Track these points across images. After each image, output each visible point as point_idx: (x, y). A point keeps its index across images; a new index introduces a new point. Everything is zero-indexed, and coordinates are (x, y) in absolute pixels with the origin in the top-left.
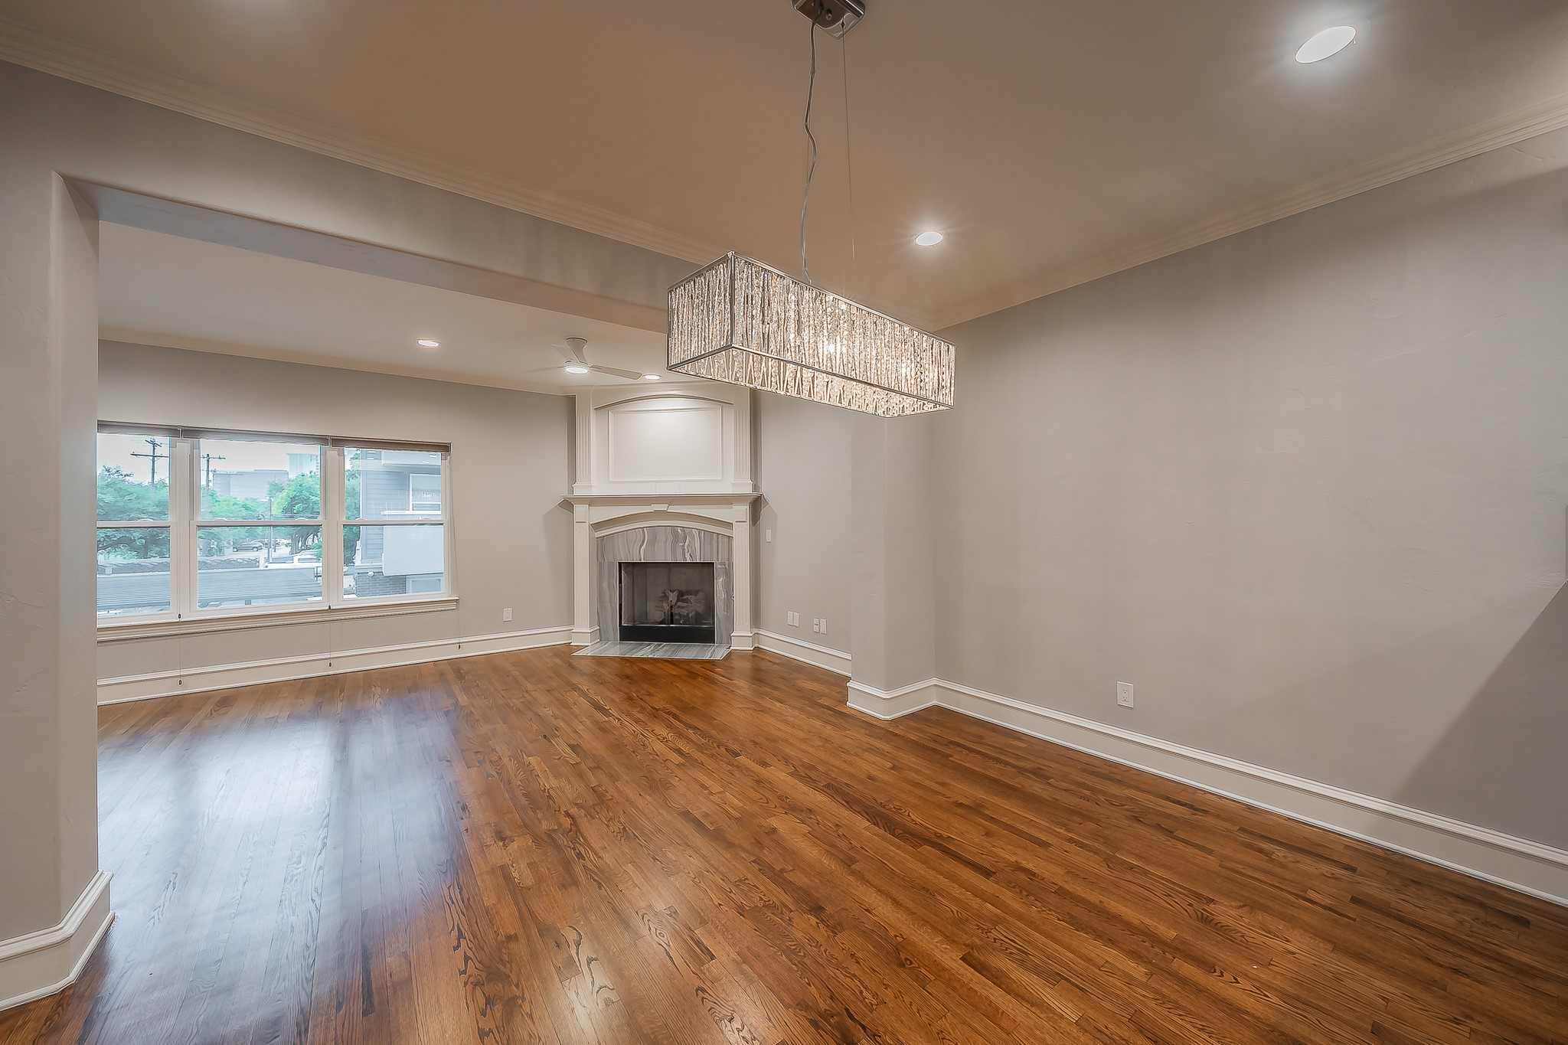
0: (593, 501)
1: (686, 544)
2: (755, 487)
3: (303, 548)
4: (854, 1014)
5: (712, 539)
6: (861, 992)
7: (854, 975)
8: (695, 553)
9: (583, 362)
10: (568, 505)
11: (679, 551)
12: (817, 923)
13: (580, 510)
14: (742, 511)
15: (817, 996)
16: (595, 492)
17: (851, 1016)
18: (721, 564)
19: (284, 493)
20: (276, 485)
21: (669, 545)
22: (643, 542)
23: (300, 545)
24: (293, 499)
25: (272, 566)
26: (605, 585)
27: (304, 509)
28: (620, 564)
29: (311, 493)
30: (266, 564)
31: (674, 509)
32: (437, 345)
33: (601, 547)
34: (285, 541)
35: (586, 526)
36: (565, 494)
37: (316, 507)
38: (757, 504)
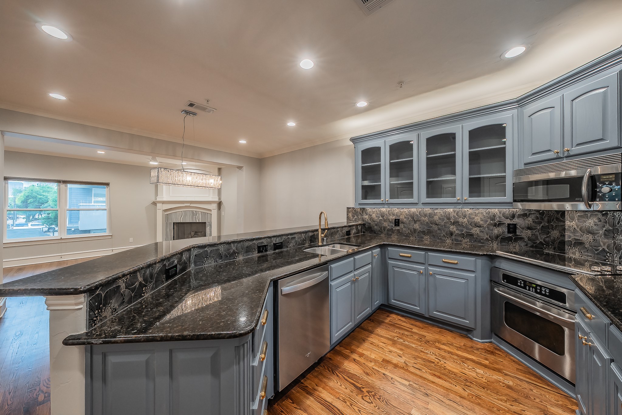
0: (163, 202)
1: (197, 216)
2: (220, 199)
3: (33, 219)
5: (205, 215)
8: (199, 219)
9: (156, 161)
10: (155, 204)
11: (194, 219)
13: (159, 205)
14: (214, 207)
16: (165, 199)
18: (208, 223)
19: (22, 194)
20: (17, 190)
21: (191, 216)
22: (182, 216)
23: (31, 218)
24: (28, 196)
25: (15, 228)
26: (168, 230)
27: (34, 201)
28: (174, 223)
29: (38, 194)
30: (12, 227)
31: (192, 205)
32: (104, 153)
33: (167, 218)
34: (22, 217)
35: (161, 211)
36: (153, 199)
37: (41, 200)
38: (220, 204)
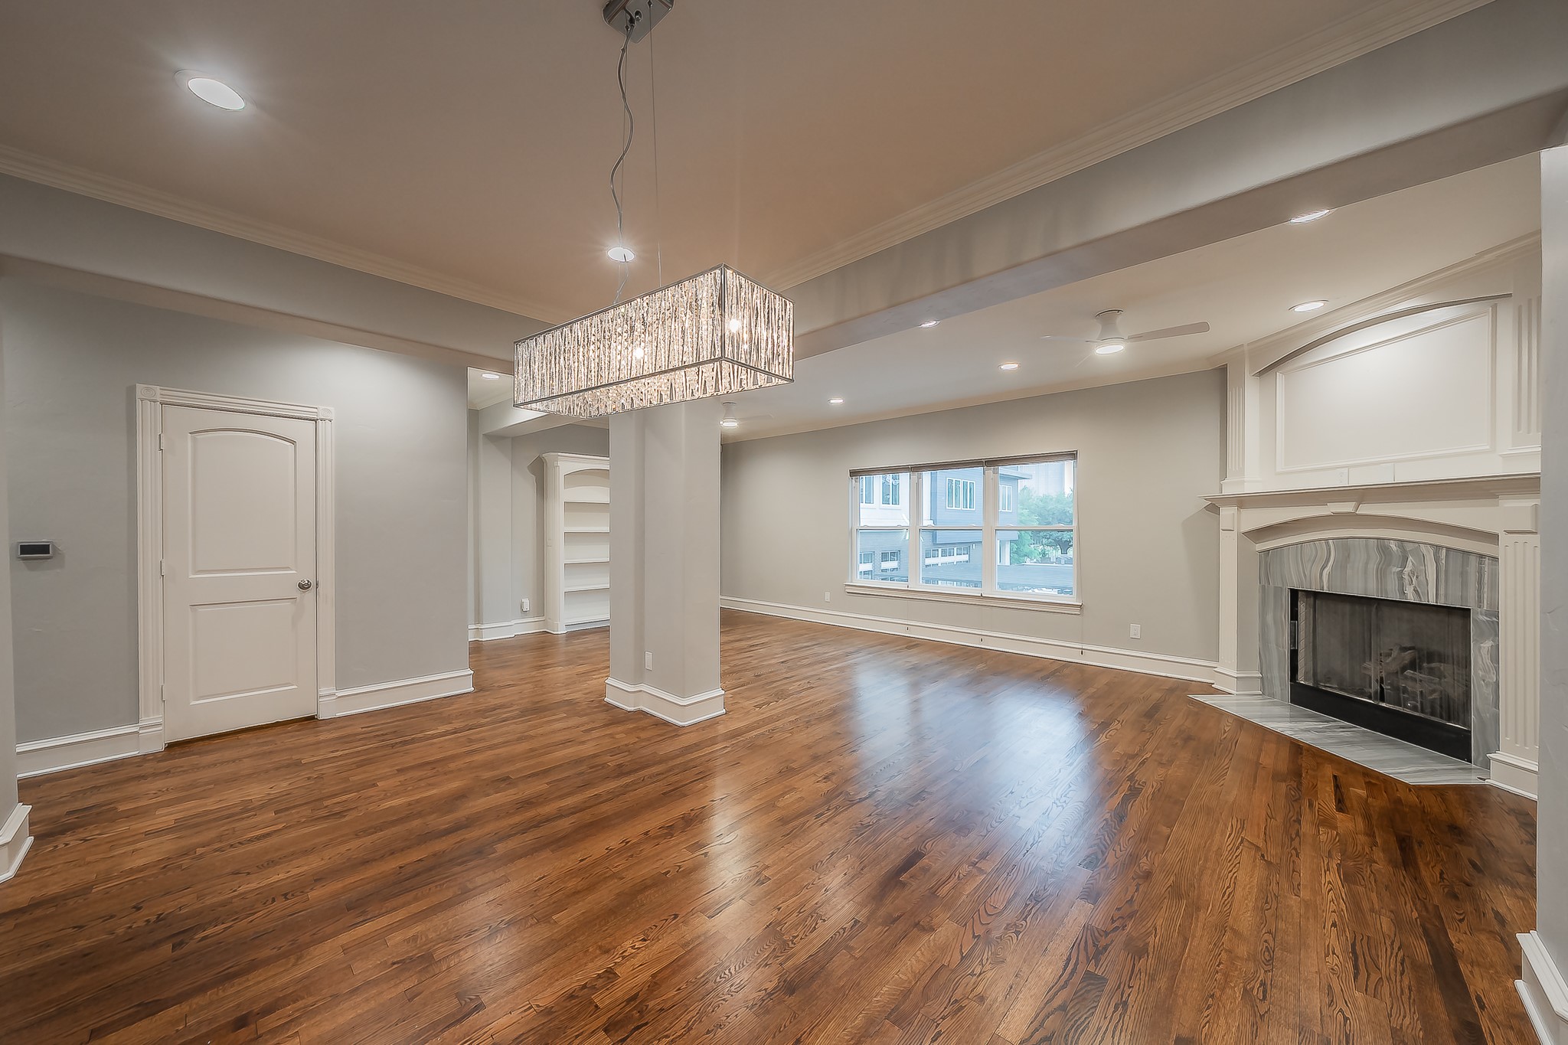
0: (1243, 502)
1: (1407, 570)
4: (640, 1030)
5: (1464, 564)
6: (667, 1036)
7: (690, 1029)
8: (1425, 588)
10: (1212, 508)
11: (1393, 581)
12: (766, 990)
13: (1227, 513)
15: (663, 998)
16: (1253, 486)
17: (638, 1028)
18: (1480, 612)
21: (1376, 569)
22: (1327, 561)
26: (1270, 618)
28: (1294, 593)
31: (1365, 509)
32: (1017, 366)
33: (1261, 566)
35: (1234, 535)
36: (1210, 491)
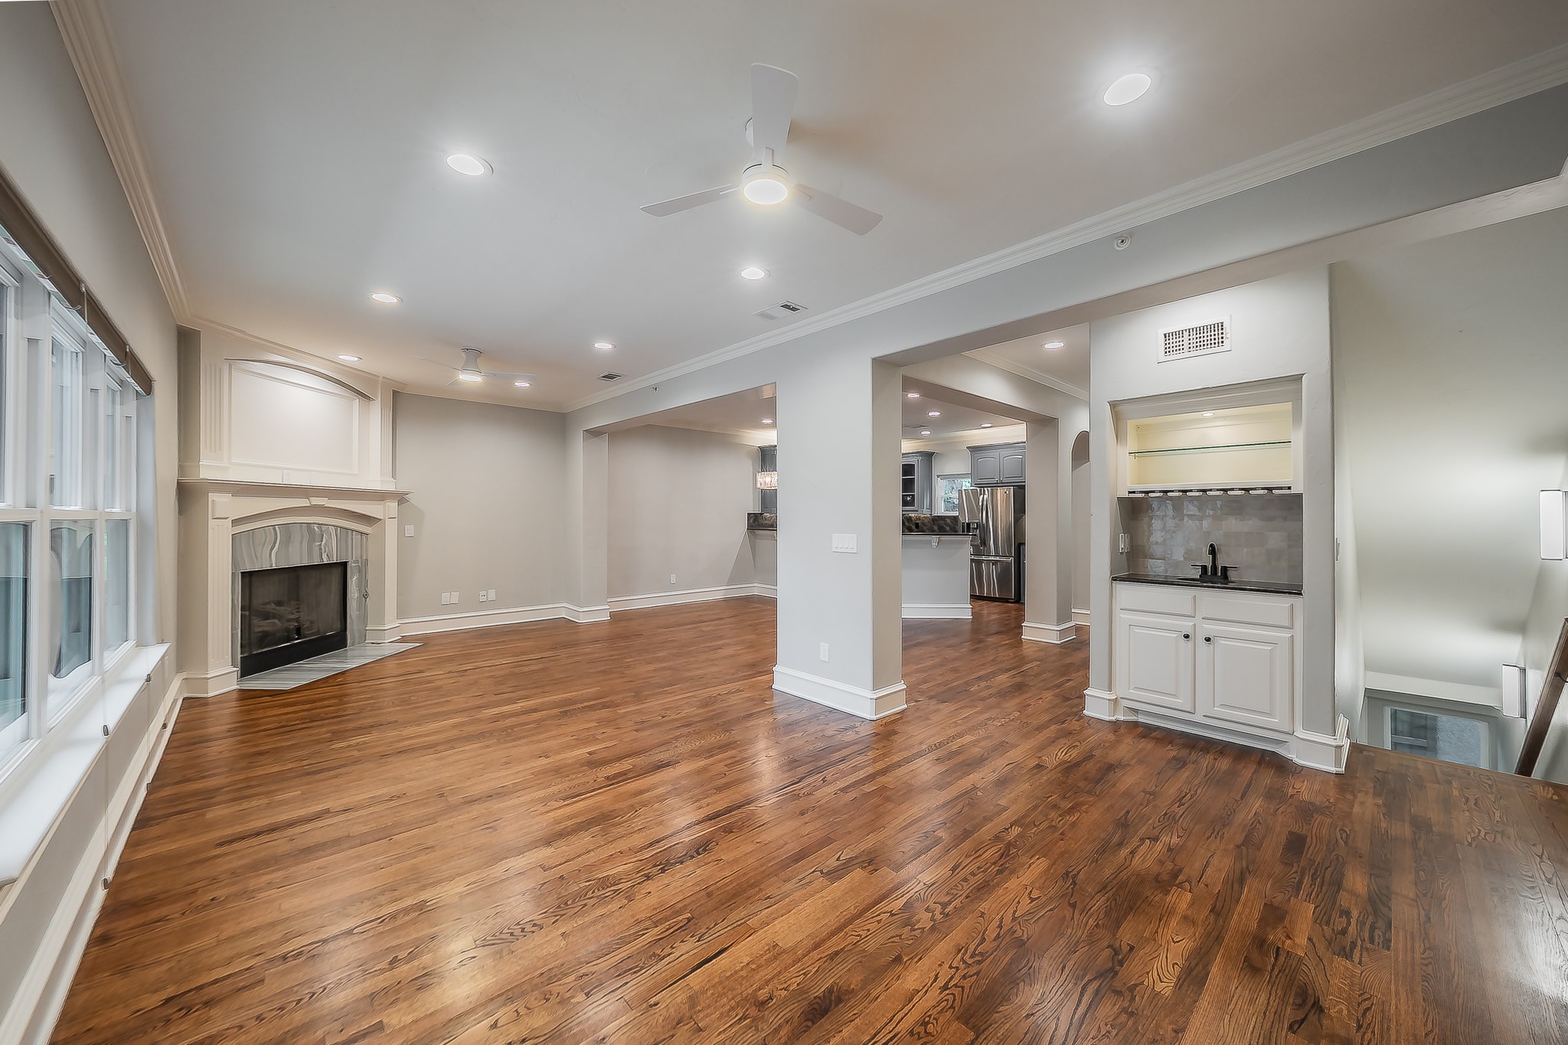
1: (323, 543)
5: (347, 536)
8: (330, 554)
11: (316, 551)
14: (394, 507)
18: (354, 563)
21: (305, 545)
22: (275, 542)
28: (243, 574)
31: (331, 504)
35: (228, 523)
